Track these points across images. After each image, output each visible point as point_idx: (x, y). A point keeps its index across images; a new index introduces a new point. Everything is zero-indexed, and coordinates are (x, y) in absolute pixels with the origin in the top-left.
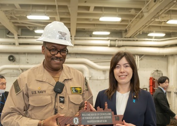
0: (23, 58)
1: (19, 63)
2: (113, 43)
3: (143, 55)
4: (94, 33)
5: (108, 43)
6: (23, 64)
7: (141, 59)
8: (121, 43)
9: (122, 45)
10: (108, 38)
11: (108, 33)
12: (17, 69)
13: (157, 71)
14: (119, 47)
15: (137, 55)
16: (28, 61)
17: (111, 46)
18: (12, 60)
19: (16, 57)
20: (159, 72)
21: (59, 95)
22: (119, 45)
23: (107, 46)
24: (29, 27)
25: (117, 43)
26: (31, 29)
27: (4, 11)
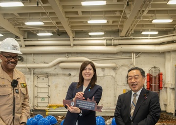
0: (30, 58)
1: (27, 62)
2: (109, 42)
3: (140, 52)
4: (90, 34)
5: (104, 42)
6: (30, 63)
7: (139, 57)
8: (117, 42)
9: (118, 44)
10: (104, 38)
11: (103, 33)
12: (24, 68)
13: (155, 67)
14: (115, 45)
15: (133, 52)
16: (35, 61)
17: (107, 45)
18: (21, 60)
19: (25, 57)
20: (156, 69)
21: (15, 88)
22: (115, 44)
23: (104, 45)
24: (33, 31)
25: (113, 42)
26: (35, 32)
27: (7, 19)
